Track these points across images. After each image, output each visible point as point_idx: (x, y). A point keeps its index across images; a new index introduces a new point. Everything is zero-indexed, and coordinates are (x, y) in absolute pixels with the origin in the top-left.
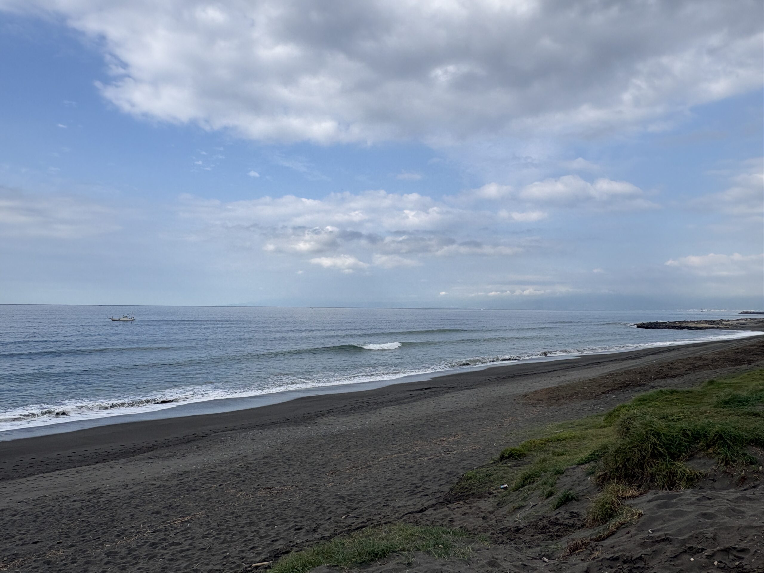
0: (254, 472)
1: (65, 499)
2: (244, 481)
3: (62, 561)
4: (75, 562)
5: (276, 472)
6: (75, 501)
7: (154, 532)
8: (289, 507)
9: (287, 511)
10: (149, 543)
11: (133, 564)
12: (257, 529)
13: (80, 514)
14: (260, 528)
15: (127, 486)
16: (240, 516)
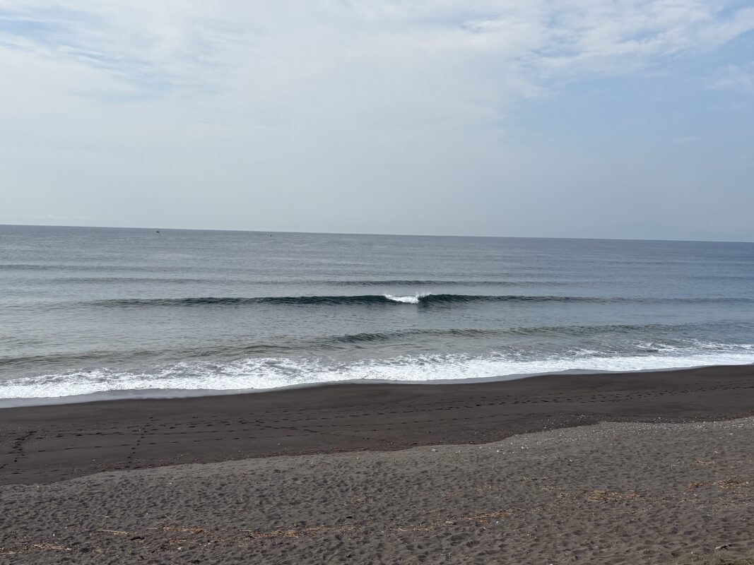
0: (580, 469)
1: (348, 469)
2: (565, 479)
3: (354, 538)
4: (369, 542)
5: (611, 474)
6: (358, 473)
7: (455, 524)
8: (631, 522)
9: (630, 527)
10: (450, 536)
11: (434, 557)
12: (589, 542)
13: (366, 489)
14: (592, 542)
15: (416, 463)
16: (564, 523)
